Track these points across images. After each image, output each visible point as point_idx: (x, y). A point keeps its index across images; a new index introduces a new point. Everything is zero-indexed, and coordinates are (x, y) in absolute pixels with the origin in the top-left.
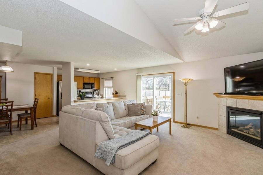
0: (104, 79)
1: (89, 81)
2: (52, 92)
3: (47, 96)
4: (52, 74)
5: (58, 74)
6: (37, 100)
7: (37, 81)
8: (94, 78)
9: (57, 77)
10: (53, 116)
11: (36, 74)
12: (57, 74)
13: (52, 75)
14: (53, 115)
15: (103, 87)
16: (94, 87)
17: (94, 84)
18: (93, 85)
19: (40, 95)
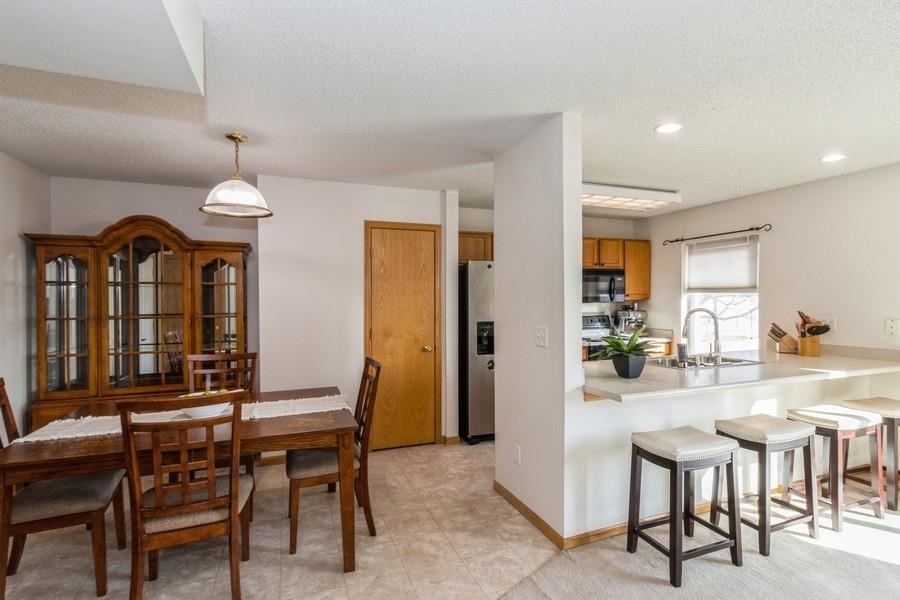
0: (683, 244)
1: (599, 259)
2: (437, 318)
3: (416, 340)
4: (440, 226)
5: (463, 230)
6: (373, 372)
7: (376, 262)
8: (624, 241)
9: (459, 240)
10: (444, 441)
11: (370, 227)
12: (460, 226)
13: (435, 231)
14: (443, 434)
15: (677, 286)
16: (623, 291)
17: (621, 273)
18: (619, 279)
19: (387, 335)
